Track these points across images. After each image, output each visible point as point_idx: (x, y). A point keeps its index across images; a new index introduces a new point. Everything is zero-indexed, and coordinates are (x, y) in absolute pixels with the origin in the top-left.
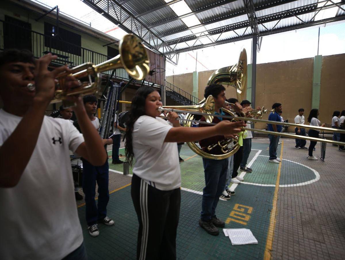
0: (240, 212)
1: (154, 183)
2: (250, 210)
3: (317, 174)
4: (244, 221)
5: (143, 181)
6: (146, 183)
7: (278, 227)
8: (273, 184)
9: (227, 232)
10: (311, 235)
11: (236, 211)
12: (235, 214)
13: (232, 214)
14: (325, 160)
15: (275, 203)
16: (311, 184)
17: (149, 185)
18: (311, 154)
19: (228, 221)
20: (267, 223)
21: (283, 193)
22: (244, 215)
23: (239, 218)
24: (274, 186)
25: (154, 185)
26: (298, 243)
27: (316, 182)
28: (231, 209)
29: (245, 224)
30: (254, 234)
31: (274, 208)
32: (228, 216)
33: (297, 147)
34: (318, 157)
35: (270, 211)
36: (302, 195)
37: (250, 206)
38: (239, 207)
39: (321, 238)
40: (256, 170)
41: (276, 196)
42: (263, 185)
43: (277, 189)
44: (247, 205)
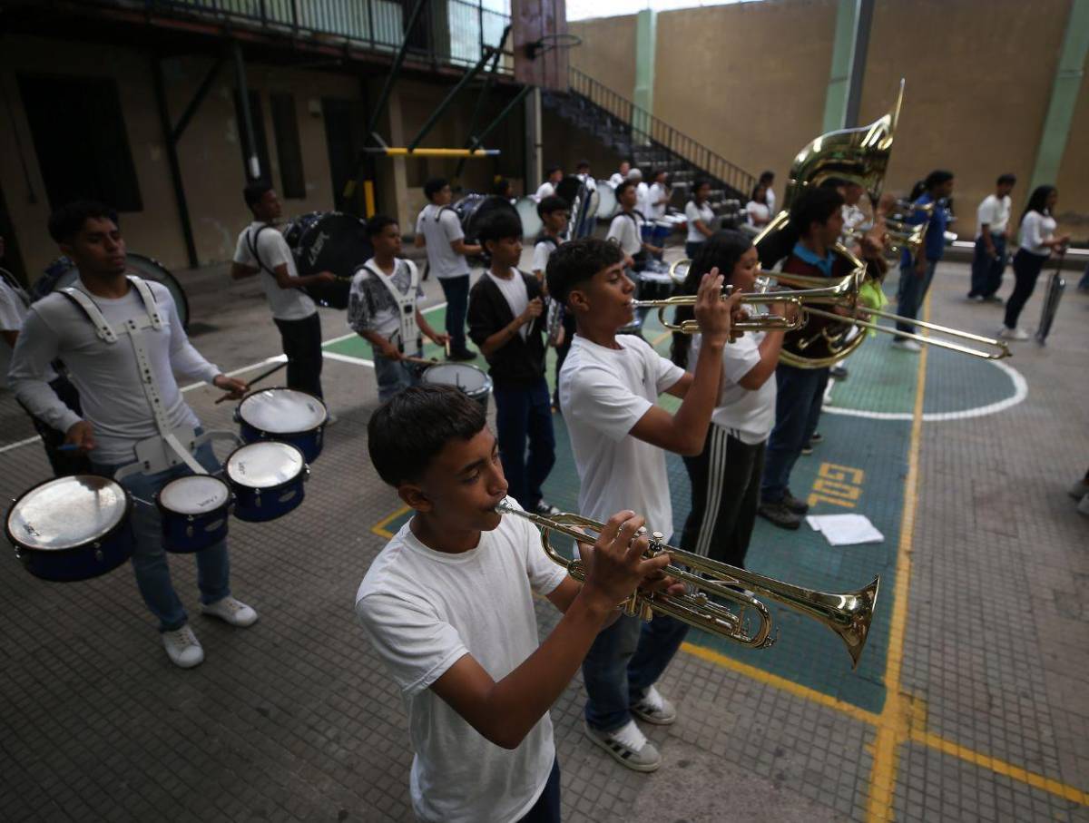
0: (835, 481)
1: (738, 431)
2: (859, 476)
3: (1020, 383)
4: (847, 500)
5: (718, 428)
6: (724, 432)
7: (922, 509)
8: (907, 411)
9: (815, 522)
10: (991, 524)
11: (825, 479)
12: (826, 487)
13: (818, 485)
14: (1049, 340)
15: (913, 459)
16: (1002, 413)
17: (728, 435)
18: (1011, 321)
19: (812, 501)
20: (899, 502)
21: (932, 434)
22: (846, 487)
23: (836, 493)
24: (909, 417)
25: (739, 436)
26: (964, 538)
27: (1015, 406)
28: (815, 476)
29: (851, 505)
30: (874, 524)
31: (913, 473)
32: (810, 490)
33: (972, 295)
34: (1029, 331)
35: (902, 476)
36: (979, 440)
37: (856, 467)
38: (832, 471)
39: (1010, 528)
40: (860, 374)
41: (915, 444)
42: (882, 416)
43: (917, 426)
44: (848, 465)
